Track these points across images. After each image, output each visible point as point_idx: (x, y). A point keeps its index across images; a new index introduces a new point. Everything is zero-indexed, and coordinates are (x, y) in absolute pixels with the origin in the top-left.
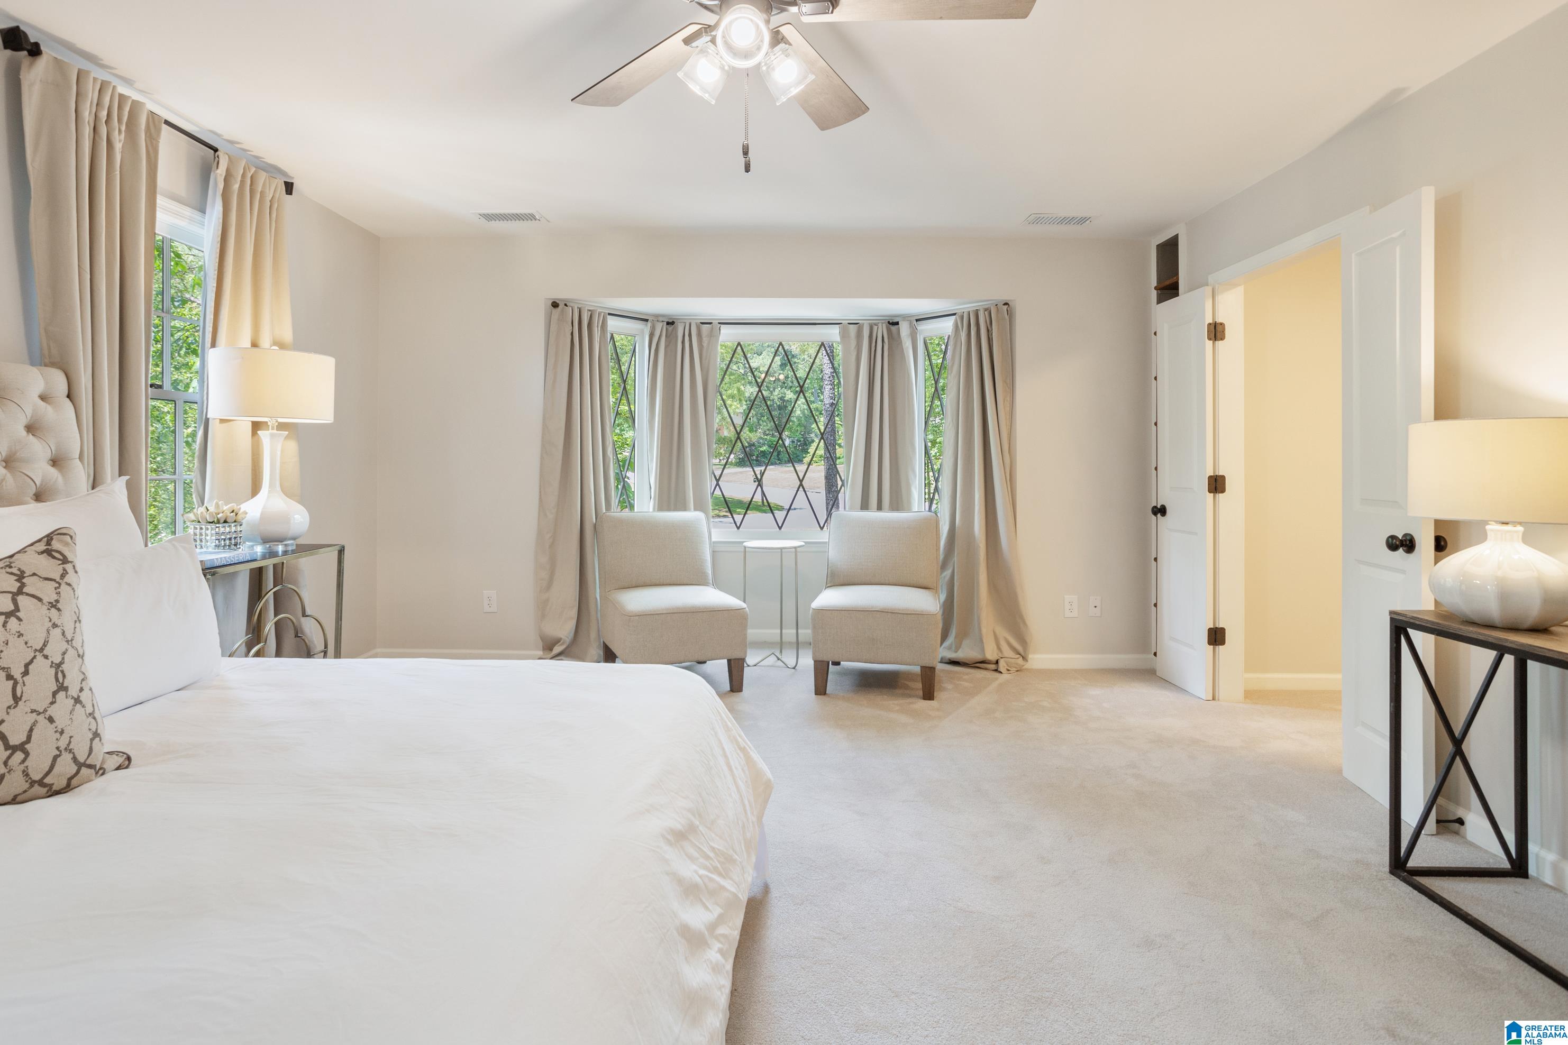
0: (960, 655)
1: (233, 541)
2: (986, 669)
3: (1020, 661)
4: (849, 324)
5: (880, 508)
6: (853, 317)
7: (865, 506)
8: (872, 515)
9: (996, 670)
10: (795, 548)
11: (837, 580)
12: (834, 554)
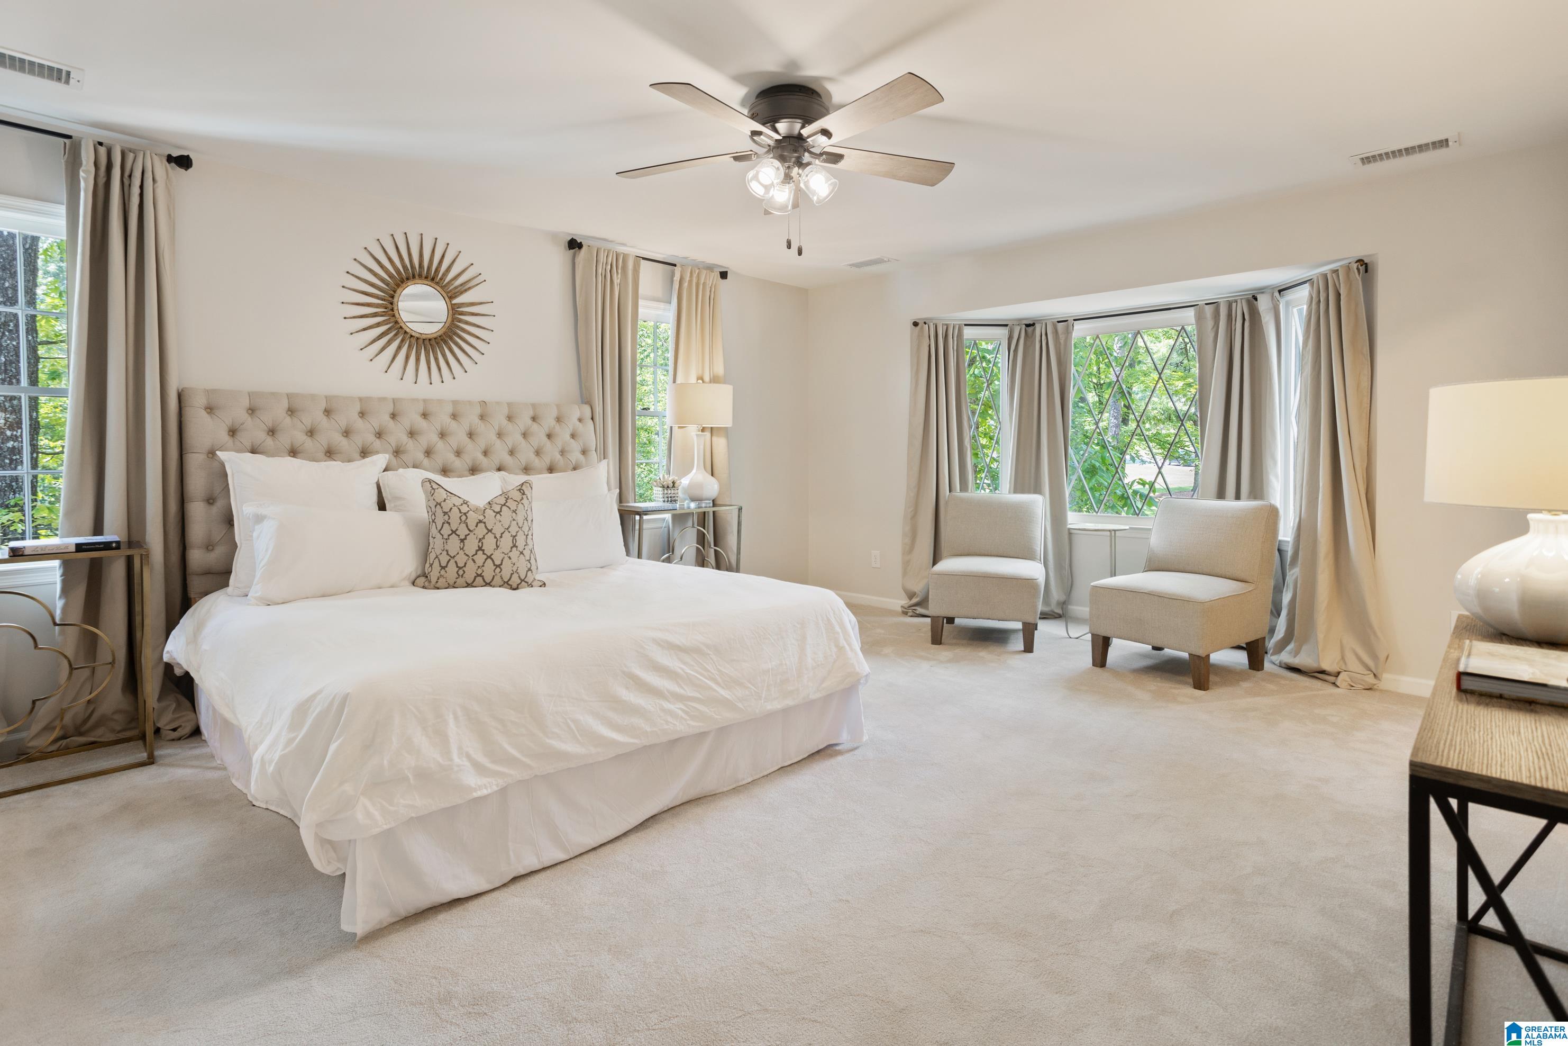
0: (1296, 661)
1: (669, 499)
2: (1325, 681)
3: (1370, 679)
4: (1206, 304)
5: (1238, 497)
6: (1210, 296)
7: (1221, 495)
8: (1229, 504)
9: (1334, 683)
10: (1115, 531)
11: (1156, 565)
12: (1156, 541)
